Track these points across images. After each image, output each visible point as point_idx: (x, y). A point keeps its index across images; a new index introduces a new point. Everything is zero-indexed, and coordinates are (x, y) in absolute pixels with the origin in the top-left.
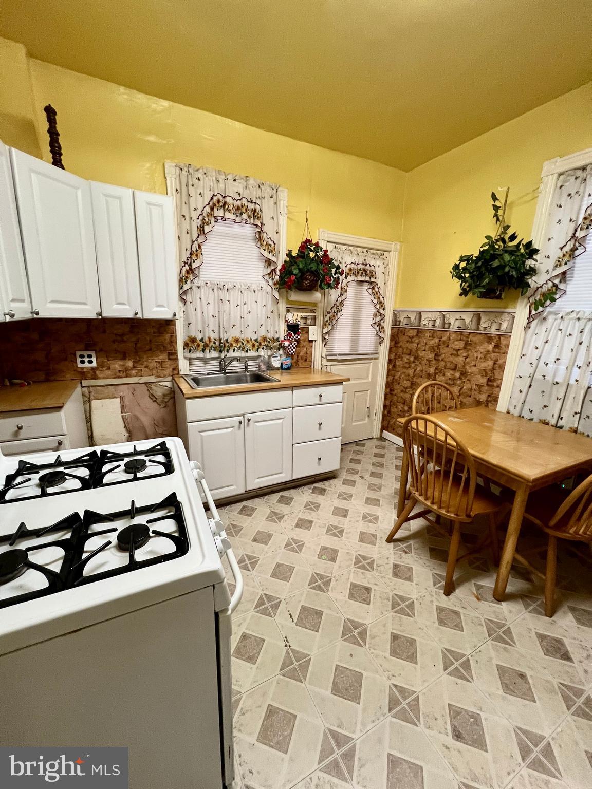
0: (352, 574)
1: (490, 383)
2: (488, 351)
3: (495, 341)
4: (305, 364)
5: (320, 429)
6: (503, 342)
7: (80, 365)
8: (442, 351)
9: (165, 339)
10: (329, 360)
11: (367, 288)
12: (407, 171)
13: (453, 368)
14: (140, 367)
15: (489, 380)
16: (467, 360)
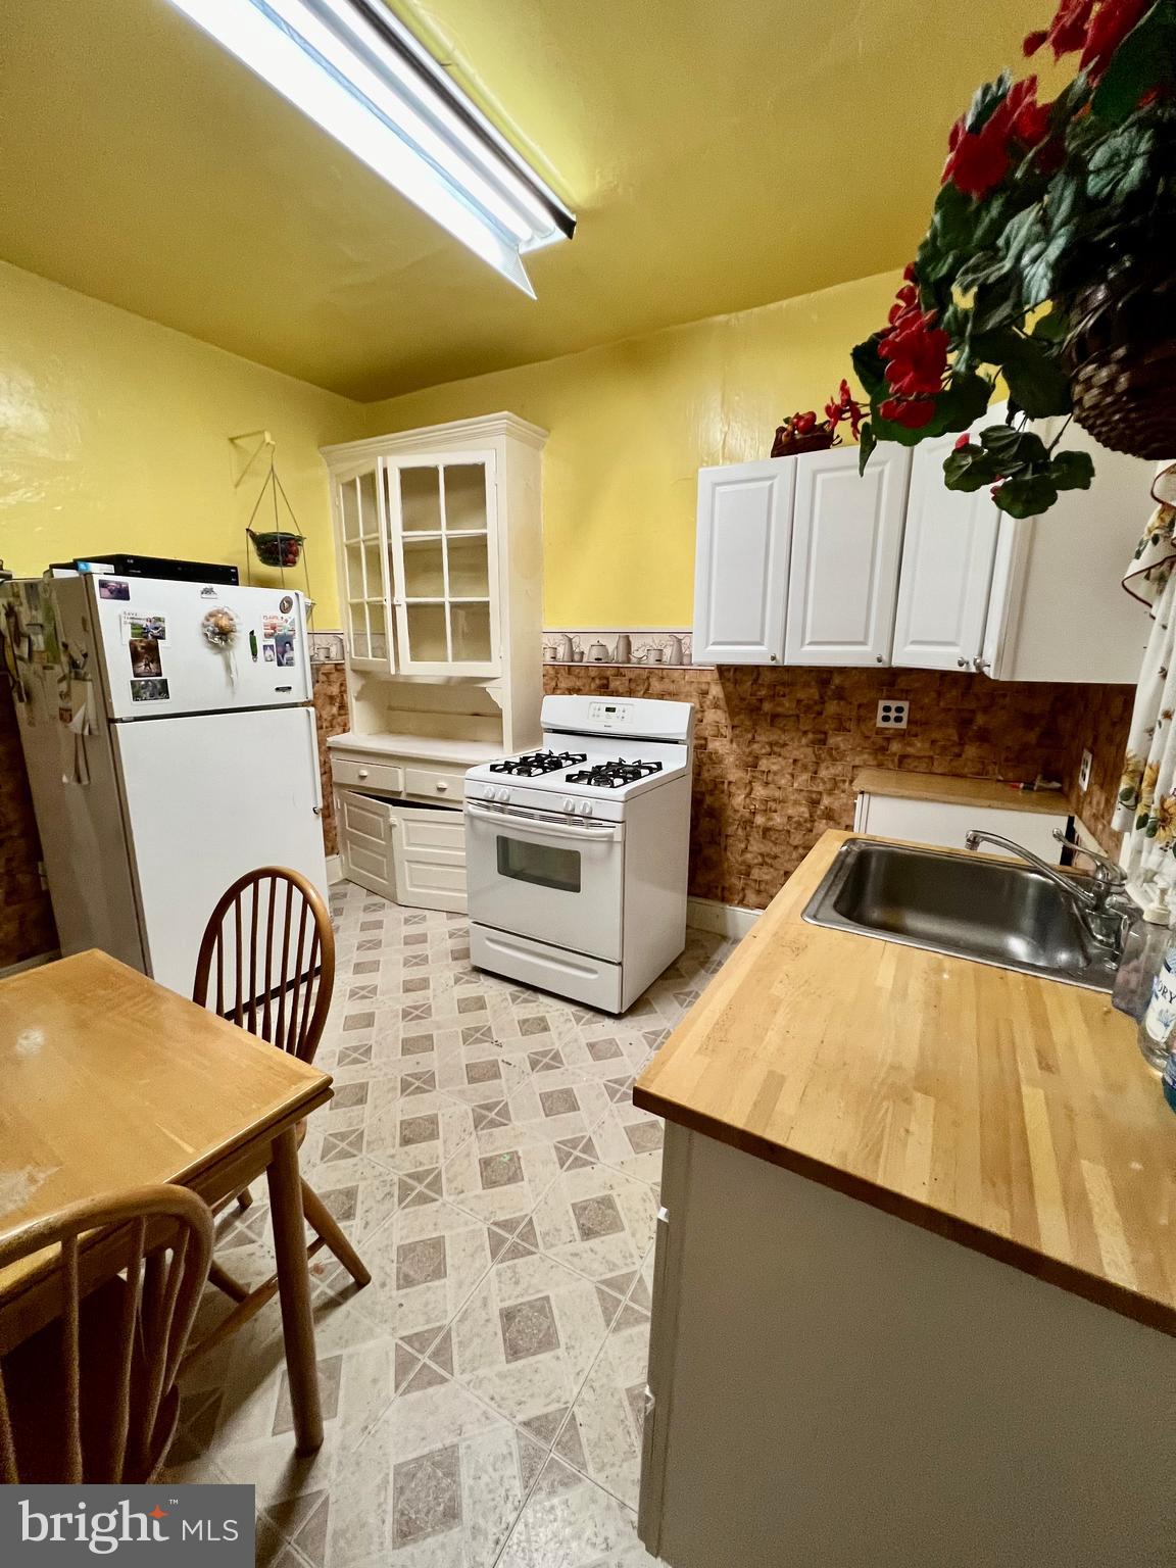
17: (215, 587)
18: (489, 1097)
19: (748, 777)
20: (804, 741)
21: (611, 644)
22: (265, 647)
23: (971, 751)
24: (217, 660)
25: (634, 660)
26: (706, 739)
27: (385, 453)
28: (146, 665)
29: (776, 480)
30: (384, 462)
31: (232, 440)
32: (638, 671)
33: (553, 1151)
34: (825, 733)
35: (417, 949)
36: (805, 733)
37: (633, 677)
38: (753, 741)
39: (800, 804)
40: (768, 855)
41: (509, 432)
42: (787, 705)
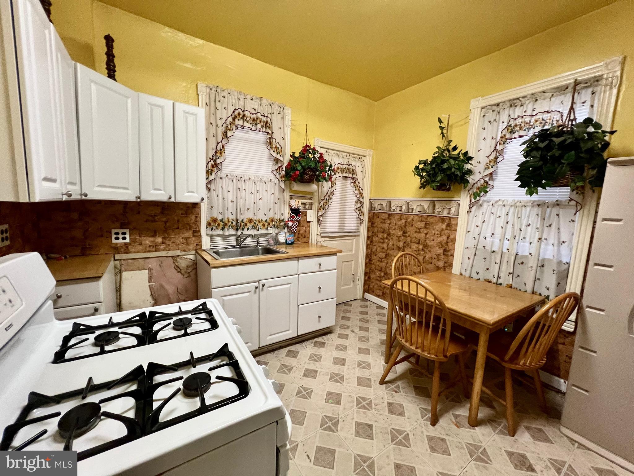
0: (355, 414)
1: (445, 253)
2: (442, 229)
3: (447, 221)
4: (305, 240)
5: (320, 291)
6: (453, 222)
7: (114, 241)
8: (408, 230)
9: (191, 220)
10: (322, 237)
11: (350, 182)
12: (376, 101)
13: (417, 242)
14: (167, 243)
15: (444, 251)
16: (427, 236)
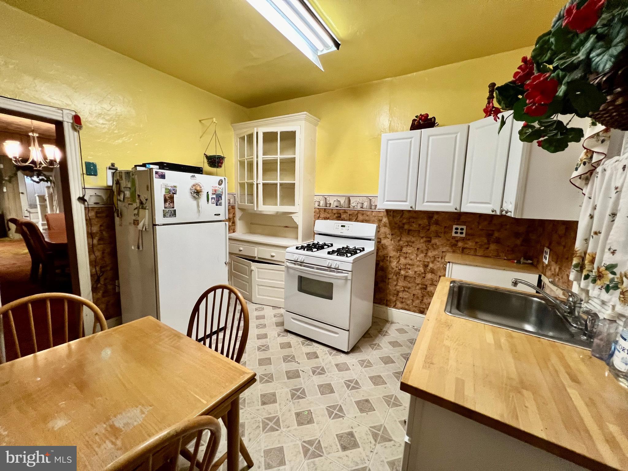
7: (544, 260)
17: (196, 175)
18: (296, 386)
19: (398, 255)
20: (422, 241)
21: (342, 200)
22: (212, 198)
23: (493, 247)
24: (195, 203)
25: (352, 207)
26: (380, 239)
27: (257, 126)
28: (169, 204)
29: (413, 140)
30: (257, 129)
31: (200, 121)
32: (354, 211)
33: (325, 410)
34: (431, 238)
35: (261, 321)
36: (422, 238)
37: (351, 213)
38: (399, 241)
39: (420, 267)
40: (406, 287)
41: (306, 120)
42: (415, 226)
